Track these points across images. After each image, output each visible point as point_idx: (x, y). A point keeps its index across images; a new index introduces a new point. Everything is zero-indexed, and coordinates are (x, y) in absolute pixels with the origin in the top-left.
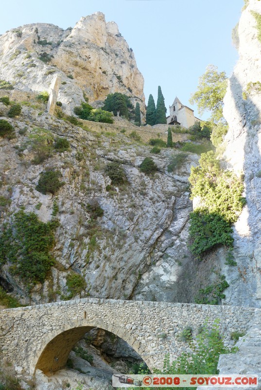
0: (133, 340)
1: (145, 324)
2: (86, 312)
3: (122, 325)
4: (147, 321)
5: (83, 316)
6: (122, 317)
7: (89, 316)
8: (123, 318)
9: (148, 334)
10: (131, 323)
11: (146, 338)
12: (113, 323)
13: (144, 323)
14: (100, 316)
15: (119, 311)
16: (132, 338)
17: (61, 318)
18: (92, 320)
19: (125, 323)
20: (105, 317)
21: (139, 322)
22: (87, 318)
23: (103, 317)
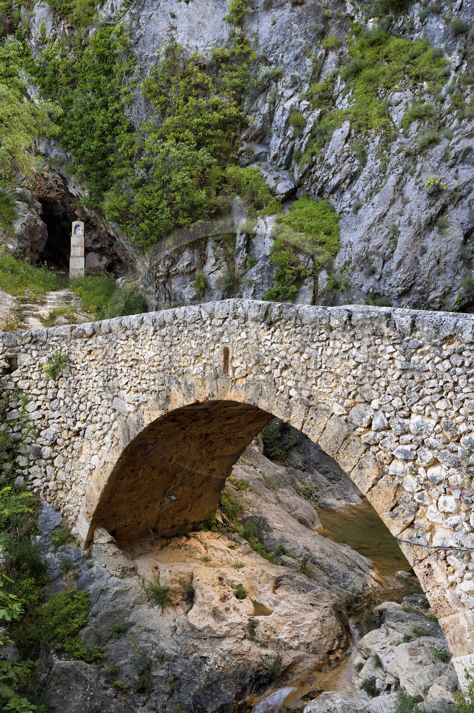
0: (371, 472)
1: (419, 413)
2: (226, 352)
3: (337, 409)
4: (427, 399)
5: (219, 362)
6: (338, 377)
7: (236, 363)
8: (343, 380)
9: (429, 455)
10: (369, 403)
11: (421, 470)
12: (309, 397)
13: (414, 408)
14: (267, 369)
15: (329, 352)
16: (370, 463)
17: (161, 367)
18: (244, 381)
19: (348, 402)
20: (285, 373)
21: (397, 403)
22: (230, 373)
23: (277, 372)
